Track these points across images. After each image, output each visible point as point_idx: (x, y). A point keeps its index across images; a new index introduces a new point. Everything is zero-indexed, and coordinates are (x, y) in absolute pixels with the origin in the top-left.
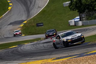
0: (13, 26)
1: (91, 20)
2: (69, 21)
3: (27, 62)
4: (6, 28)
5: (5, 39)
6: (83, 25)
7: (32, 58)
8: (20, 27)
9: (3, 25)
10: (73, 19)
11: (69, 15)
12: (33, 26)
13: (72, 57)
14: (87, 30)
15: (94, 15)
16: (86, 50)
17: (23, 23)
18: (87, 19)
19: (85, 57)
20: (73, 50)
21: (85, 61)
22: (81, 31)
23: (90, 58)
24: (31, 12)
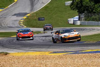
0: (17, 17)
1: (89, 21)
2: (69, 19)
3: (26, 52)
4: (10, 18)
5: (8, 28)
6: (81, 25)
7: (31, 48)
8: (23, 19)
9: (8, 15)
10: (73, 18)
11: (69, 14)
12: (35, 20)
13: (68, 53)
14: (84, 29)
15: (92, 17)
16: (81, 48)
17: (26, 15)
18: (86, 20)
19: (80, 54)
20: (69, 46)
21: (80, 58)
22: (78, 30)
23: (85, 56)
24: (34, 7)
